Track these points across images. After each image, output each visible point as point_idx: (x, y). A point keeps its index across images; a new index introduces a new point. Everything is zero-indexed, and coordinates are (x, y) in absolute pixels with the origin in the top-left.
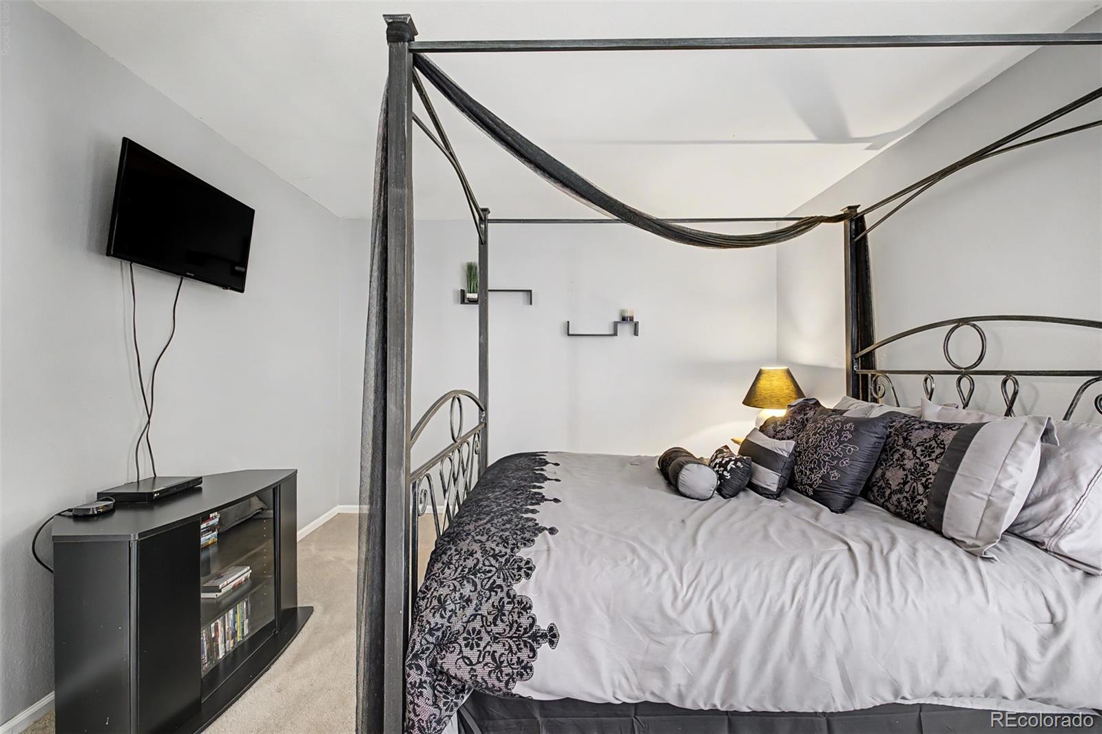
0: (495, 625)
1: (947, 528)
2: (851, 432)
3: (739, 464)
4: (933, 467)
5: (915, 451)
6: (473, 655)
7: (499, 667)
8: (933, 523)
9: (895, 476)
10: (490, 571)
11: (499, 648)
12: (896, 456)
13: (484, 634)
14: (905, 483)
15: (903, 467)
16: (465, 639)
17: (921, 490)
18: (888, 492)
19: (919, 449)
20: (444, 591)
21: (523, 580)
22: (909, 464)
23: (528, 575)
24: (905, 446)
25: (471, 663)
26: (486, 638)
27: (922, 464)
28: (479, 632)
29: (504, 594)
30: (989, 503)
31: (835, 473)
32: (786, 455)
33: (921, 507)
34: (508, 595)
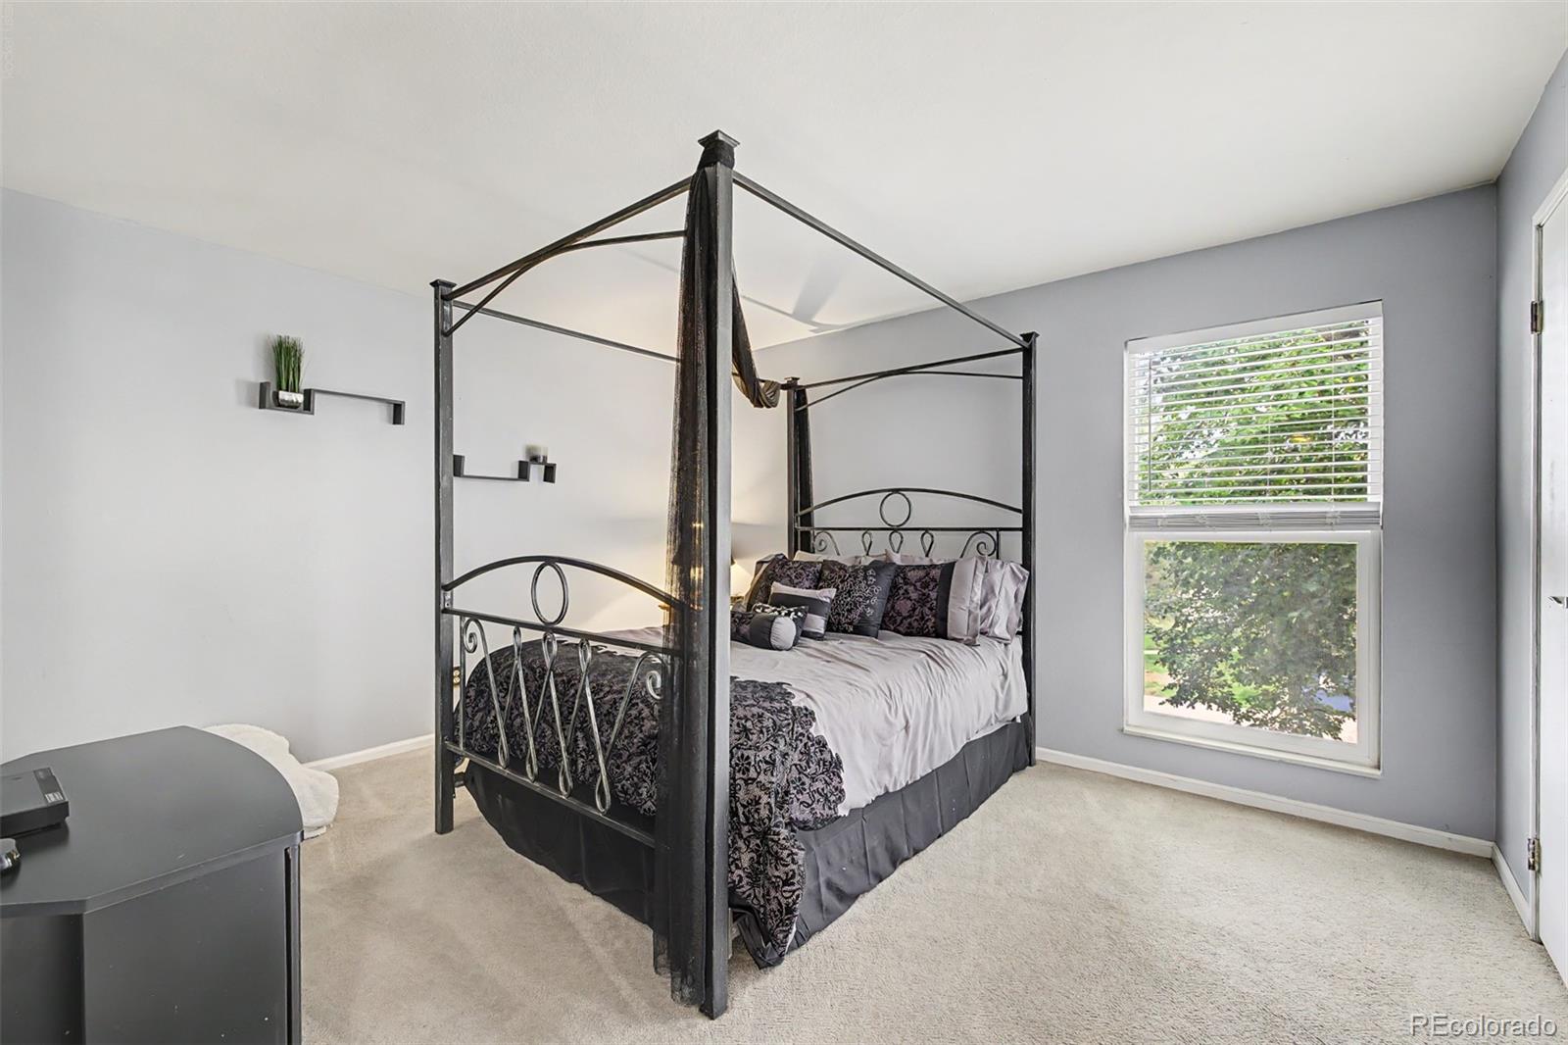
0: (810, 767)
1: (950, 633)
2: (874, 577)
3: (799, 614)
4: (933, 595)
5: (915, 586)
6: (804, 797)
7: (827, 799)
8: (941, 633)
9: (904, 606)
10: (789, 724)
11: (819, 785)
12: (901, 592)
13: (805, 779)
14: (914, 610)
15: (909, 599)
16: (795, 788)
17: (927, 611)
18: (899, 619)
19: (918, 584)
20: (765, 754)
21: (814, 724)
22: (914, 596)
23: (814, 719)
24: (906, 584)
25: (809, 805)
26: (807, 781)
27: (924, 594)
28: (800, 779)
29: (805, 740)
30: (970, 613)
31: (869, 610)
32: (828, 601)
33: (930, 624)
34: (809, 738)
